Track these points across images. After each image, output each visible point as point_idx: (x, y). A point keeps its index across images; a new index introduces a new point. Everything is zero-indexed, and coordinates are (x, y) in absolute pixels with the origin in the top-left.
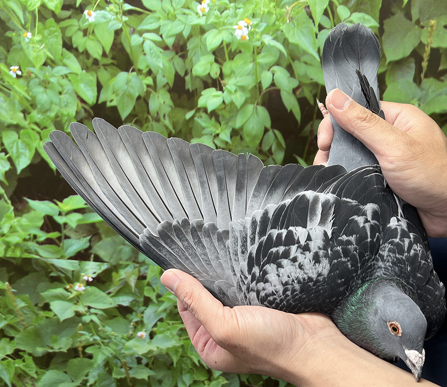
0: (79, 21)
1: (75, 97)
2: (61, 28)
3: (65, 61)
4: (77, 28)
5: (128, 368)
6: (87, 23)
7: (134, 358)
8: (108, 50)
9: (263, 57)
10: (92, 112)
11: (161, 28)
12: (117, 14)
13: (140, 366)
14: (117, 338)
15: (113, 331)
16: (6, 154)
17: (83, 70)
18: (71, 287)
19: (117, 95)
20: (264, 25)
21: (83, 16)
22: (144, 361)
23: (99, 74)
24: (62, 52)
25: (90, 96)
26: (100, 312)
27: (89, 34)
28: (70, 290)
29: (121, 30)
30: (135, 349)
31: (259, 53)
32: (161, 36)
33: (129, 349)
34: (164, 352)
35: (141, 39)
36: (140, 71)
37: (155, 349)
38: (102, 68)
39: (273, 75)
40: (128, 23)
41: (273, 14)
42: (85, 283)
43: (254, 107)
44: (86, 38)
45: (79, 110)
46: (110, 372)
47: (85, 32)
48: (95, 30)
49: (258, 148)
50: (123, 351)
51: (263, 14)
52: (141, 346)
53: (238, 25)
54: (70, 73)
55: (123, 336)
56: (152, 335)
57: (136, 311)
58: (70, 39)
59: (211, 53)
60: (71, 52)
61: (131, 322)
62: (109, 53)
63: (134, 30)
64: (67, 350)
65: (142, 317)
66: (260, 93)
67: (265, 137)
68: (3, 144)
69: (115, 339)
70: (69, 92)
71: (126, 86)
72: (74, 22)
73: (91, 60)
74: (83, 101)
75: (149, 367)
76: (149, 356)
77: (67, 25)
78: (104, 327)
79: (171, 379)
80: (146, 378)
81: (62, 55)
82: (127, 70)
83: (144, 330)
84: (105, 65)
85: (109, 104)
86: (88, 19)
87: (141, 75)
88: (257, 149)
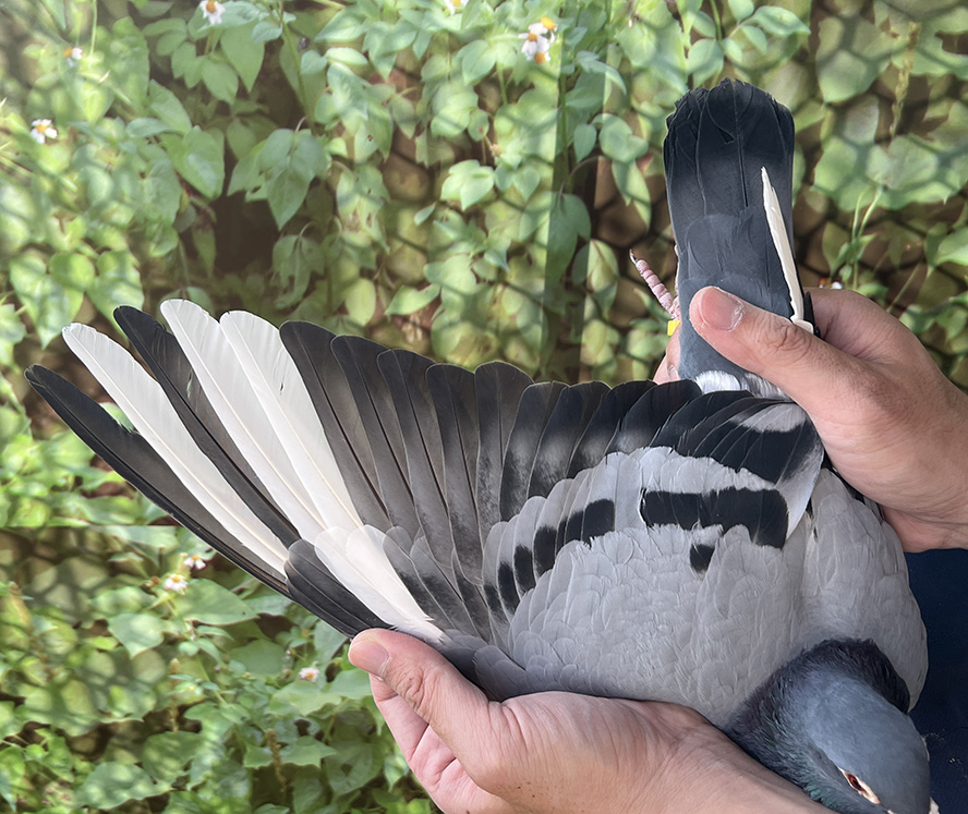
0: (187, 23)
1: (176, 182)
2: (147, 38)
3: (155, 107)
4: (184, 37)
5: (279, 746)
6: (205, 27)
7: (291, 723)
8: (250, 84)
9: (578, 96)
10: (213, 214)
11: (366, 37)
12: (271, 8)
13: (304, 738)
14: (255, 685)
15: (247, 671)
16: (17, 308)
17: (193, 125)
18: (156, 583)
19: (268, 178)
20: (581, 32)
21: (197, 11)
22: (314, 728)
23: (230, 134)
24: (149, 89)
25: (208, 179)
26: (218, 633)
27: (210, 50)
28: (153, 590)
29: (280, 41)
30: (293, 704)
31: (570, 89)
32: (366, 55)
33: (279, 705)
34: (357, 707)
35: (322, 62)
36: (318, 129)
37: (337, 702)
38: (237, 122)
39: (598, 131)
40: (296, 27)
41: (600, 9)
42: (188, 573)
43: (557, 197)
44: (201, 58)
45: (183, 210)
46: (238, 756)
47: (201, 47)
48: (223, 43)
49: (564, 279)
50: (267, 711)
51: (581, 9)
52: (307, 697)
53: (526, 31)
54: (166, 133)
55: (268, 679)
56: (331, 674)
57: (297, 626)
58: (168, 60)
59: (471, 88)
60: (168, 88)
61: (286, 648)
62: (253, 90)
63: (308, 41)
64: (144, 718)
65: (312, 637)
66: (571, 170)
67: (579, 255)
68: (10, 287)
69: (251, 686)
70: (162, 171)
71: (289, 158)
72: (177, 24)
73: (212, 106)
74: (192, 190)
75: (324, 739)
76: (324, 717)
77: (161, 31)
78: (227, 662)
79: (370, 761)
80: (317, 764)
81: (148, 94)
82: (291, 126)
83: (315, 663)
84: (243, 117)
85: (250, 197)
86: (207, 18)
87: (321, 135)
88: (561, 280)
